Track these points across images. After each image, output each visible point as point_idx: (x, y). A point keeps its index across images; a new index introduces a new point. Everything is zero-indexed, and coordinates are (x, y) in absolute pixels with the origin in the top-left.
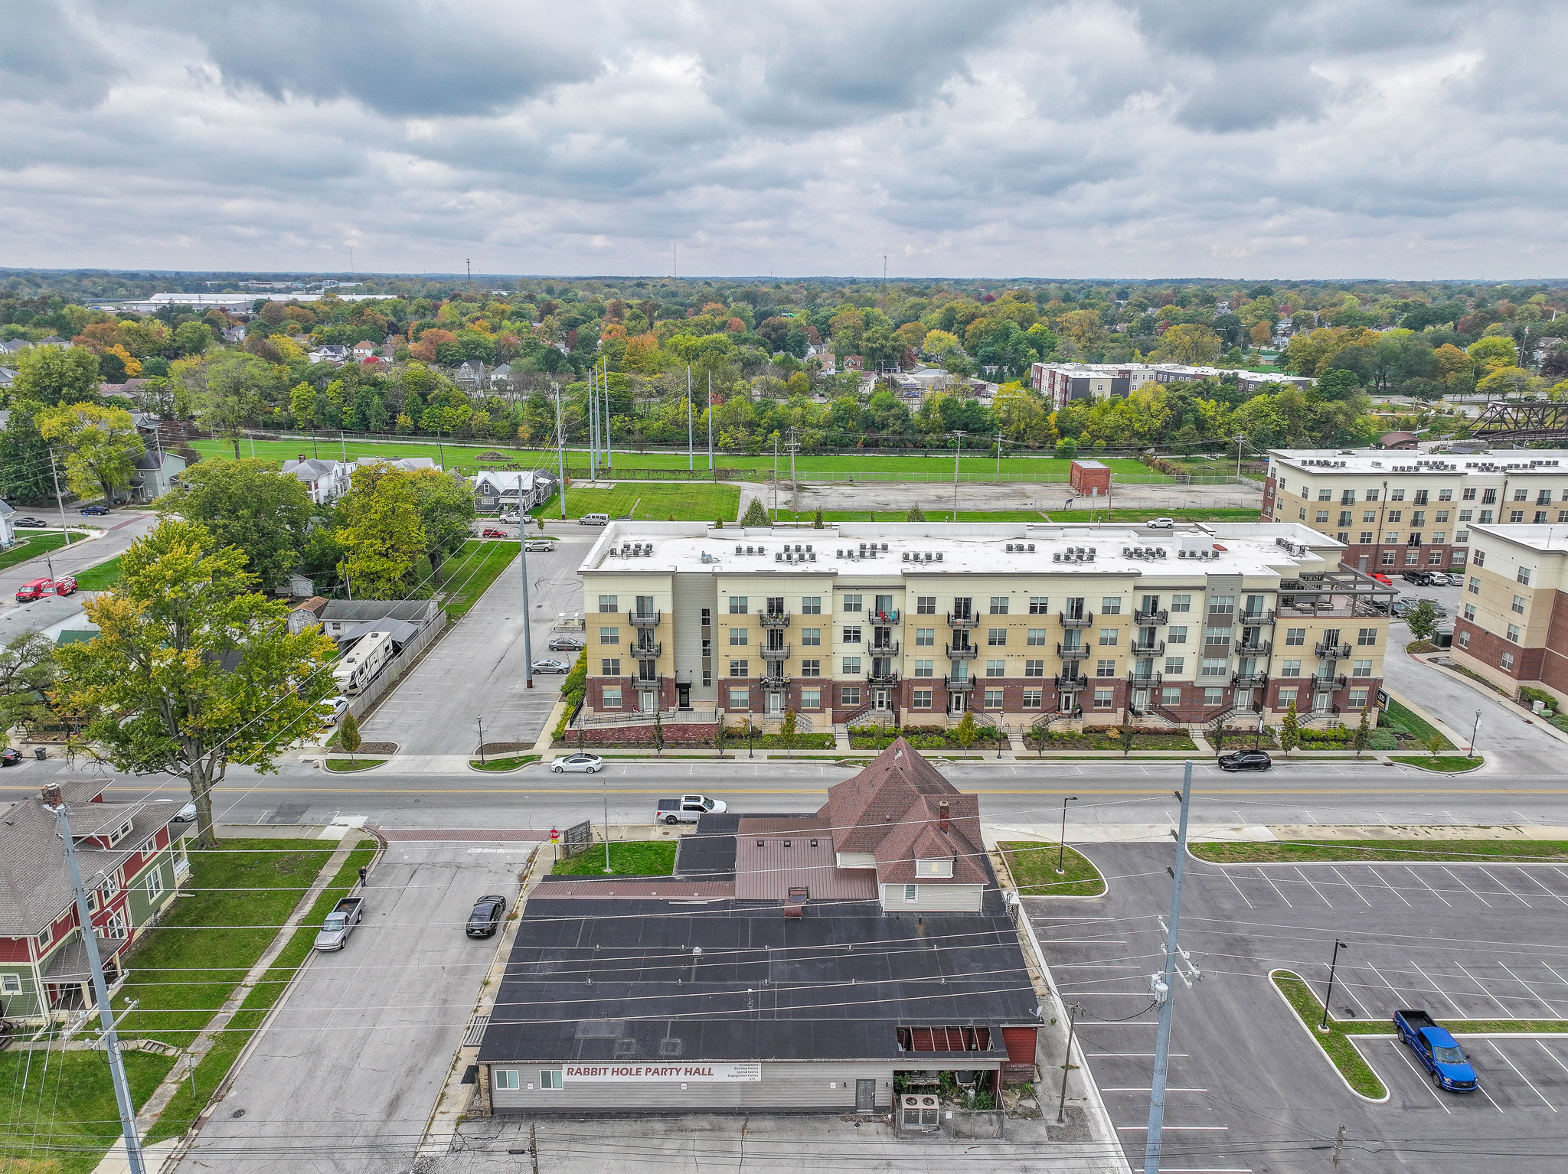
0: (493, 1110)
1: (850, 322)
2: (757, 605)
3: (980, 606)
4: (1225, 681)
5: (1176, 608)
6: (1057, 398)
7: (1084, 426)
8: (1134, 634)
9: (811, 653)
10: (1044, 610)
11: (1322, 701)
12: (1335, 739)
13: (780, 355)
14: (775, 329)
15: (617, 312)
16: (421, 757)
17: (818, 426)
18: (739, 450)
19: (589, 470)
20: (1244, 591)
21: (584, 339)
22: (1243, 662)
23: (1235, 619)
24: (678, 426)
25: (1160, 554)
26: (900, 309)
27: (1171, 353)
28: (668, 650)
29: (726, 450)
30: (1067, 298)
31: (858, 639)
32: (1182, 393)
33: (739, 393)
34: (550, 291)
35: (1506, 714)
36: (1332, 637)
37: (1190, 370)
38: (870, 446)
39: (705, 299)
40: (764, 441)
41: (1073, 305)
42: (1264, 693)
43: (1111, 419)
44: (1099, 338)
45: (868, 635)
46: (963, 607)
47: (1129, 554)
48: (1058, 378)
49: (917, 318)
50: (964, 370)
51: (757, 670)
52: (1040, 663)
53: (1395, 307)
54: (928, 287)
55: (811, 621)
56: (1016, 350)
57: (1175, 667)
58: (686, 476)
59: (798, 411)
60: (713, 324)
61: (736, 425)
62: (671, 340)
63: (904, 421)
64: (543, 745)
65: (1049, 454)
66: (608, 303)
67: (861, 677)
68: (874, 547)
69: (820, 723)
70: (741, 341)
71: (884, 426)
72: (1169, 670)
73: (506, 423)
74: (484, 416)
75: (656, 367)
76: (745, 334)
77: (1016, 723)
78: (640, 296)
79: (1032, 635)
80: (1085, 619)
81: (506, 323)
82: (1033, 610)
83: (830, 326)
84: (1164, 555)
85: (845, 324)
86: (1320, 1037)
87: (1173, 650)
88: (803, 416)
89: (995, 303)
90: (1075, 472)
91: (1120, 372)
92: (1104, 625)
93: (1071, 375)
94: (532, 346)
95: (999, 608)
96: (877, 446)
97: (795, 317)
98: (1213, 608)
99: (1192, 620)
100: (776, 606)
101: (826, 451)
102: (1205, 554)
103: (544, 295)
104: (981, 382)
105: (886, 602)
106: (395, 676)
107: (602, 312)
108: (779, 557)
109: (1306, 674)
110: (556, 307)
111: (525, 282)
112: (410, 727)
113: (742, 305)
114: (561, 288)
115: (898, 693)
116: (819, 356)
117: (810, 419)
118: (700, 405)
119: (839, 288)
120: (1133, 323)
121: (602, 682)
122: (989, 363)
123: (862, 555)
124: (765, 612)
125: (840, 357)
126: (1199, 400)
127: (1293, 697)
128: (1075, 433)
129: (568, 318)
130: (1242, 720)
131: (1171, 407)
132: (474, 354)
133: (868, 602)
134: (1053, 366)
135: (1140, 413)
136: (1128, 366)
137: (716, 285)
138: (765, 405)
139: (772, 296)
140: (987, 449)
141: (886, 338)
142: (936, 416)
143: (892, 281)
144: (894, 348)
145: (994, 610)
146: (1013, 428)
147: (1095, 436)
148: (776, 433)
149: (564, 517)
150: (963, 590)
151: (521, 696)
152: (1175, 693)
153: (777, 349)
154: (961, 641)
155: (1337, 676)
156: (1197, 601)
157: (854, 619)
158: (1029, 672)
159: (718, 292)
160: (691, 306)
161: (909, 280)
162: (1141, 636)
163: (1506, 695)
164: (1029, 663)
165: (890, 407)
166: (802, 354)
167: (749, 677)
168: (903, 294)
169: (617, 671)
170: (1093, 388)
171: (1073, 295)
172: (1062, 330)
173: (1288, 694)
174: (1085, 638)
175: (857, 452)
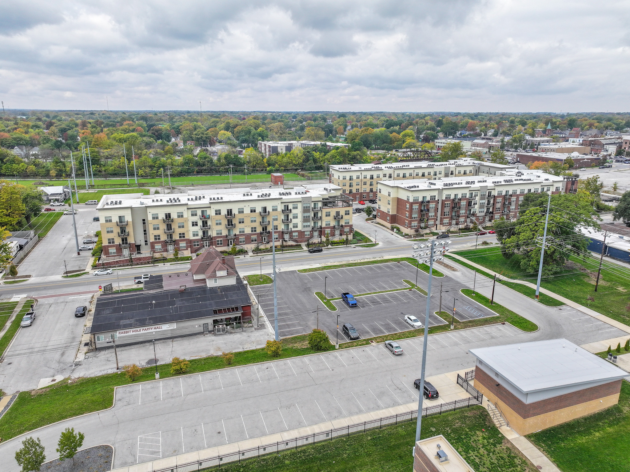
0: (96, 349)
1: (188, 128)
2: (162, 216)
3: (235, 211)
4: (310, 229)
5: (294, 208)
6: (267, 153)
7: (276, 163)
8: (282, 217)
9: (181, 231)
10: (255, 211)
11: (337, 232)
12: (341, 243)
13: (160, 141)
14: (157, 131)
15: (84, 125)
16: (42, 277)
17: (178, 166)
18: (147, 176)
19: (85, 186)
20: (312, 202)
21: (72, 136)
22: (315, 223)
23: (311, 210)
24: (121, 168)
25: (290, 194)
26: (208, 123)
27: (308, 137)
28: (131, 233)
29: (142, 176)
30: (274, 119)
31: (197, 225)
32: (308, 150)
33: (145, 155)
34: (48, 116)
35: (387, 233)
36: (338, 213)
37: (313, 143)
38: (199, 172)
39: (124, 119)
40: (157, 172)
41: (276, 121)
42: (321, 231)
43: (285, 160)
44: (284, 133)
45: (200, 223)
46: (230, 212)
47: (280, 194)
48: (267, 147)
49: (216, 126)
50: (234, 145)
51: (164, 238)
52: (255, 228)
53: (384, 121)
54: (219, 115)
55: (181, 220)
56: (254, 138)
57: (296, 226)
58: (127, 186)
59: (169, 161)
60: (129, 130)
61: (145, 167)
62: (112, 136)
63: (211, 163)
64: (88, 269)
65: (265, 173)
66: (79, 121)
67: (199, 237)
68: (200, 197)
69: (187, 253)
70: (143, 136)
71: (204, 165)
72: (294, 227)
73: (44, 170)
74: (32, 167)
75: (107, 147)
76: (144, 133)
77: (250, 247)
78: (93, 119)
79: (252, 219)
80: (267, 213)
81: (30, 130)
82: (251, 211)
83: (180, 130)
84: (291, 194)
85: (186, 129)
86: (324, 302)
87: (294, 221)
88: (172, 163)
89: (245, 120)
90: (272, 177)
91: (289, 144)
92: (273, 215)
93: (271, 145)
94: (47, 140)
95: (241, 212)
96: (202, 172)
97: (165, 126)
98: (304, 207)
99: (299, 211)
100: (168, 216)
101: (182, 175)
102: (303, 193)
103: (45, 118)
104: (240, 149)
105: (205, 213)
106: (22, 256)
107: (77, 125)
108: (168, 201)
109: (332, 225)
110: (54, 123)
111: (34, 113)
112: (34, 270)
113: (141, 122)
114: (53, 115)
115: (212, 241)
116: (176, 141)
117: (174, 163)
118: (129, 160)
119: (183, 115)
120: (297, 128)
121: (108, 246)
122: (244, 143)
123: (196, 199)
124: (165, 218)
125: (185, 142)
126: (314, 152)
127: (329, 232)
128: (274, 165)
129: (61, 128)
130: (316, 240)
131: (305, 155)
132: (19, 142)
133: (199, 212)
134: (265, 142)
135: (295, 158)
136: (292, 142)
137: (128, 114)
138: (156, 159)
139: (154, 118)
140: (242, 172)
141: (203, 134)
142: (223, 161)
143: (205, 112)
144: (206, 138)
145: (239, 212)
146: (251, 164)
147: (280, 166)
148: (162, 169)
149: (78, 203)
150: (229, 207)
151: (76, 258)
152: (297, 234)
153: (159, 139)
154: (230, 224)
155: (340, 225)
156: (300, 206)
157: (195, 219)
158: (252, 231)
159: (130, 117)
160: (118, 122)
161: (212, 112)
162: (284, 218)
163: (388, 228)
164: (252, 228)
165: (205, 158)
166: (169, 141)
167: (161, 240)
168: (209, 117)
169: (113, 242)
170: (279, 150)
171: (276, 117)
172: (271, 130)
173: (328, 231)
174: (267, 219)
175: (194, 175)
